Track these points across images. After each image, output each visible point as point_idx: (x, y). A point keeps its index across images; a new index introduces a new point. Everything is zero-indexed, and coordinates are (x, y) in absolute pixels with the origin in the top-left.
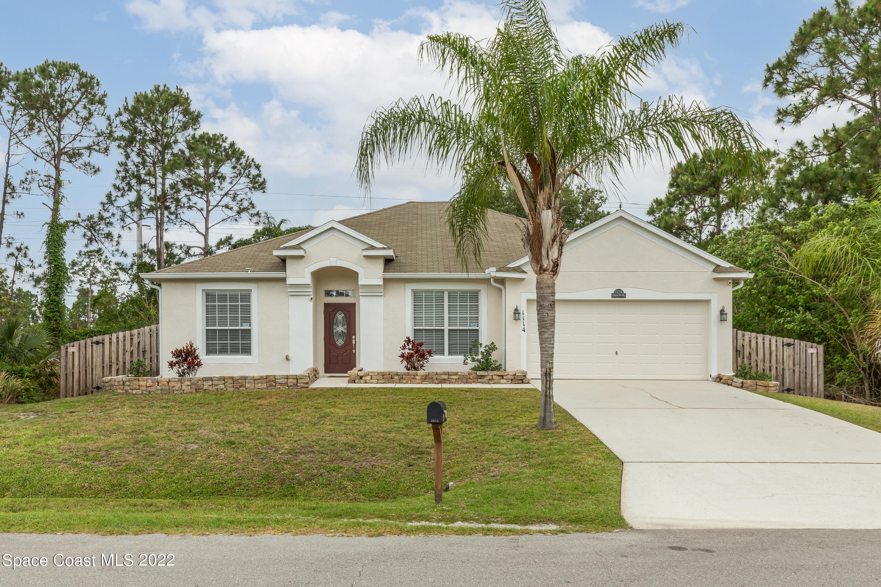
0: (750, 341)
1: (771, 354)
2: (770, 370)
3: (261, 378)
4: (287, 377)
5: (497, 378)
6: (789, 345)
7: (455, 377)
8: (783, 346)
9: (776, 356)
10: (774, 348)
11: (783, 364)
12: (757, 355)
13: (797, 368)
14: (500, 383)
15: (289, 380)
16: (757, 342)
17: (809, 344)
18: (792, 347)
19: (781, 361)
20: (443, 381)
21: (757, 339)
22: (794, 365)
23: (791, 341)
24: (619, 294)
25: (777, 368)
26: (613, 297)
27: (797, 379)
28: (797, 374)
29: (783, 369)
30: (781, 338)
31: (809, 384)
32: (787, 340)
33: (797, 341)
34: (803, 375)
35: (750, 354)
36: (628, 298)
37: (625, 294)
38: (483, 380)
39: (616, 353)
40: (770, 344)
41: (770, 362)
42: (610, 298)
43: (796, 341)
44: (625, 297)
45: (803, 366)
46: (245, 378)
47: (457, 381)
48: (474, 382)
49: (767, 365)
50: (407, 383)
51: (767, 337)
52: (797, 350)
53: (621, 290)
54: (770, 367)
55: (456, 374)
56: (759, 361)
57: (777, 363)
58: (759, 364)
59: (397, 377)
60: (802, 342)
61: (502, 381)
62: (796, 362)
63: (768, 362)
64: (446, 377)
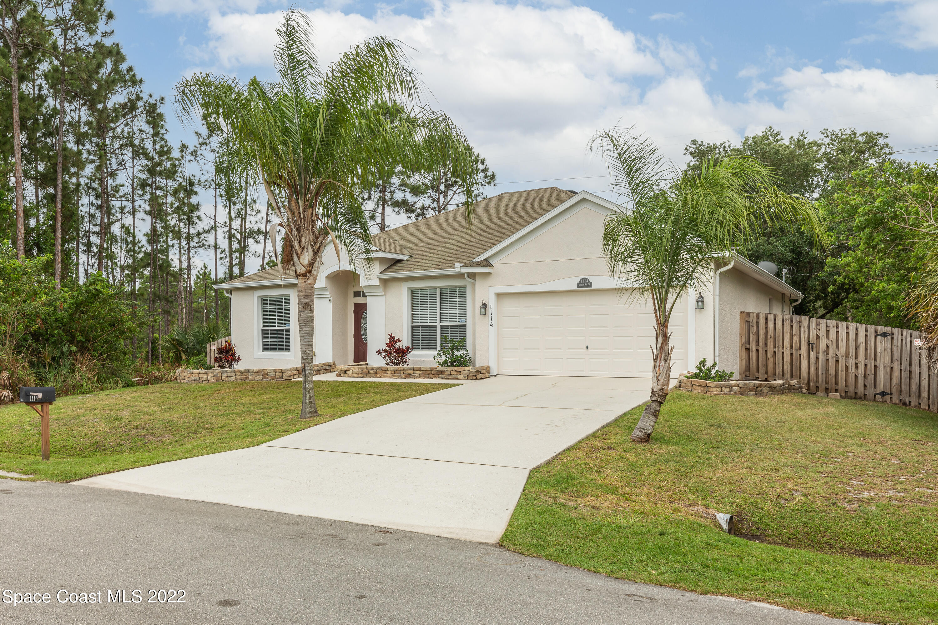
0: (828, 331)
1: (857, 348)
2: (857, 367)
3: (259, 371)
4: (275, 371)
5: (455, 373)
6: (885, 335)
7: (418, 372)
8: (876, 336)
9: (866, 349)
10: (862, 339)
11: (875, 360)
12: (837, 347)
13: (896, 366)
14: (458, 379)
15: (277, 374)
16: (837, 332)
17: (916, 333)
18: (890, 337)
19: (873, 356)
20: (409, 376)
21: (838, 327)
22: (892, 361)
23: (888, 329)
24: (584, 283)
25: (866, 365)
26: (578, 287)
27: (895, 380)
28: (896, 374)
29: (875, 366)
30: (873, 327)
31: (914, 387)
32: (881, 329)
33: (896, 331)
34: (905, 375)
35: (827, 346)
36: (594, 287)
37: (591, 283)
38: (443, 376)
39: (587, 348)
40: (857, 335)
41: (856, 357)
42: (575, 288)
43: (896, 329)
44: (591, 286)
45: (905, 363)
46: (248, 371)
47: (420, 377)
48: (435, 377)
49: (852, 362)
50: (380, 377)
51: (852, 325)
52: (897, 341)
53: (586, 279)
54: (856, 364)
55: (420, 369)
56: (840, 357)
57: (866, 359)
58: (840, 360)
59: (372, 372)
60: (905, 331)
61: (460, 377)
62: (895, 358)
63: (854, 357)
64: (411, 372)
